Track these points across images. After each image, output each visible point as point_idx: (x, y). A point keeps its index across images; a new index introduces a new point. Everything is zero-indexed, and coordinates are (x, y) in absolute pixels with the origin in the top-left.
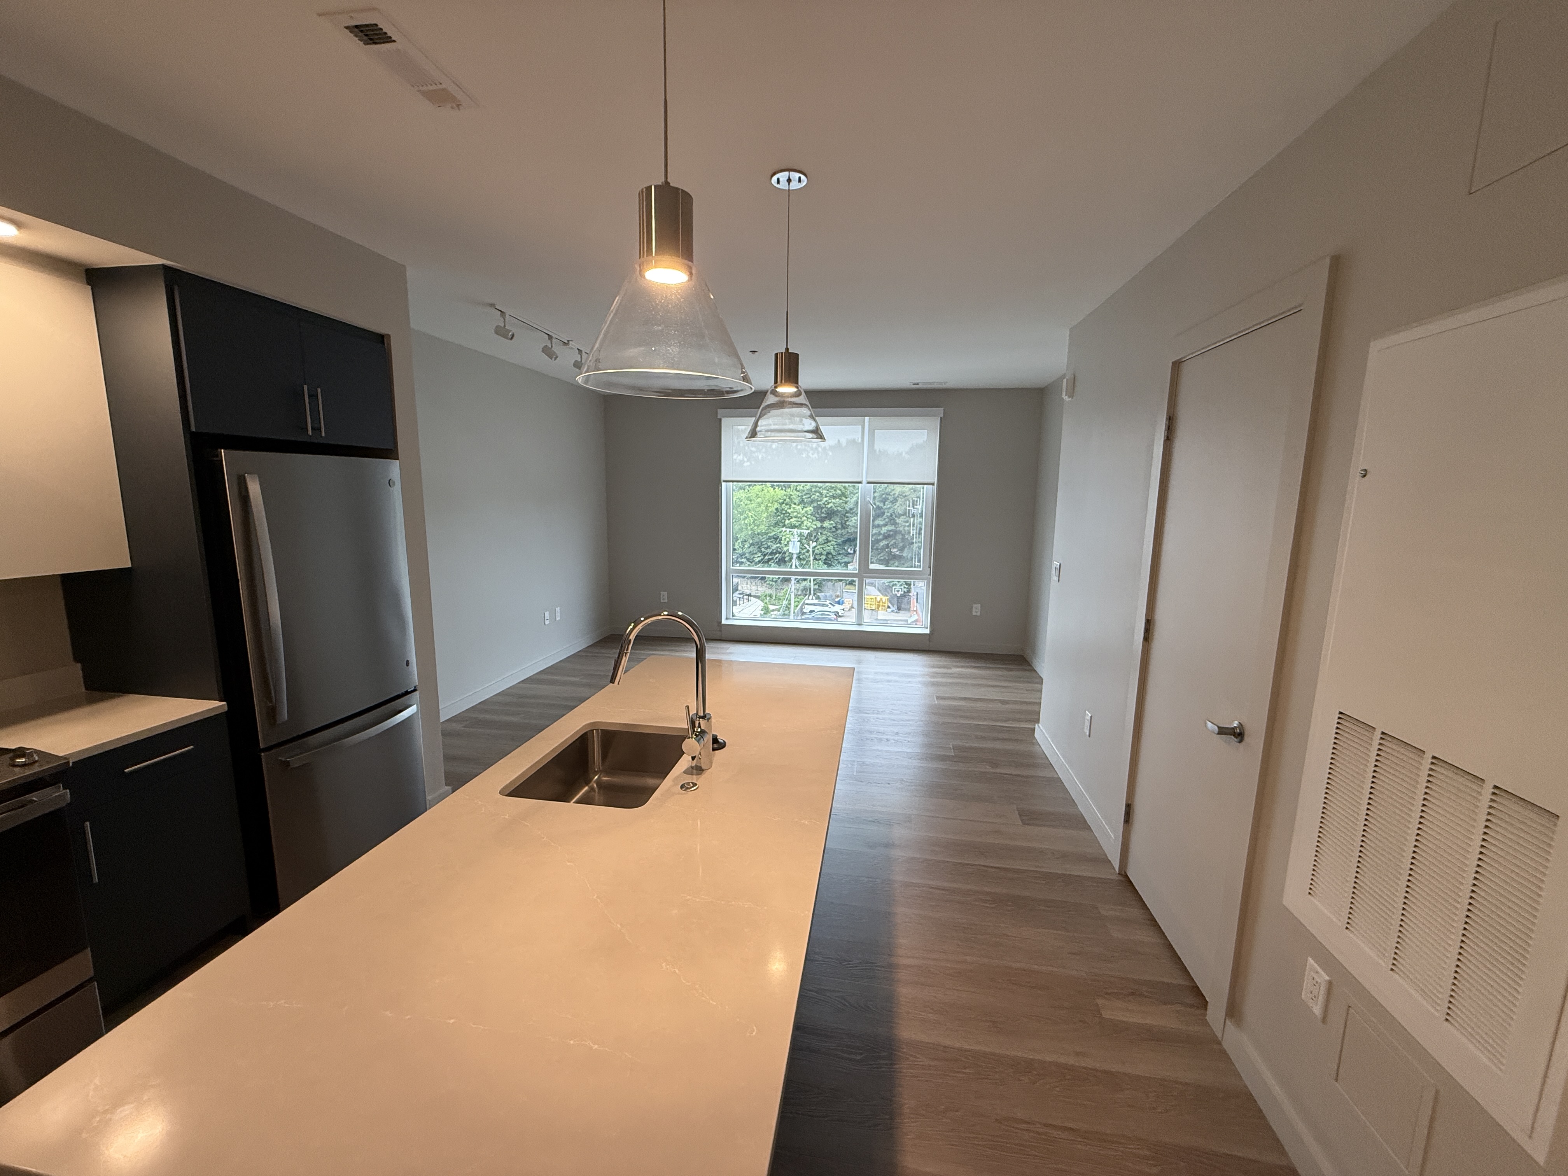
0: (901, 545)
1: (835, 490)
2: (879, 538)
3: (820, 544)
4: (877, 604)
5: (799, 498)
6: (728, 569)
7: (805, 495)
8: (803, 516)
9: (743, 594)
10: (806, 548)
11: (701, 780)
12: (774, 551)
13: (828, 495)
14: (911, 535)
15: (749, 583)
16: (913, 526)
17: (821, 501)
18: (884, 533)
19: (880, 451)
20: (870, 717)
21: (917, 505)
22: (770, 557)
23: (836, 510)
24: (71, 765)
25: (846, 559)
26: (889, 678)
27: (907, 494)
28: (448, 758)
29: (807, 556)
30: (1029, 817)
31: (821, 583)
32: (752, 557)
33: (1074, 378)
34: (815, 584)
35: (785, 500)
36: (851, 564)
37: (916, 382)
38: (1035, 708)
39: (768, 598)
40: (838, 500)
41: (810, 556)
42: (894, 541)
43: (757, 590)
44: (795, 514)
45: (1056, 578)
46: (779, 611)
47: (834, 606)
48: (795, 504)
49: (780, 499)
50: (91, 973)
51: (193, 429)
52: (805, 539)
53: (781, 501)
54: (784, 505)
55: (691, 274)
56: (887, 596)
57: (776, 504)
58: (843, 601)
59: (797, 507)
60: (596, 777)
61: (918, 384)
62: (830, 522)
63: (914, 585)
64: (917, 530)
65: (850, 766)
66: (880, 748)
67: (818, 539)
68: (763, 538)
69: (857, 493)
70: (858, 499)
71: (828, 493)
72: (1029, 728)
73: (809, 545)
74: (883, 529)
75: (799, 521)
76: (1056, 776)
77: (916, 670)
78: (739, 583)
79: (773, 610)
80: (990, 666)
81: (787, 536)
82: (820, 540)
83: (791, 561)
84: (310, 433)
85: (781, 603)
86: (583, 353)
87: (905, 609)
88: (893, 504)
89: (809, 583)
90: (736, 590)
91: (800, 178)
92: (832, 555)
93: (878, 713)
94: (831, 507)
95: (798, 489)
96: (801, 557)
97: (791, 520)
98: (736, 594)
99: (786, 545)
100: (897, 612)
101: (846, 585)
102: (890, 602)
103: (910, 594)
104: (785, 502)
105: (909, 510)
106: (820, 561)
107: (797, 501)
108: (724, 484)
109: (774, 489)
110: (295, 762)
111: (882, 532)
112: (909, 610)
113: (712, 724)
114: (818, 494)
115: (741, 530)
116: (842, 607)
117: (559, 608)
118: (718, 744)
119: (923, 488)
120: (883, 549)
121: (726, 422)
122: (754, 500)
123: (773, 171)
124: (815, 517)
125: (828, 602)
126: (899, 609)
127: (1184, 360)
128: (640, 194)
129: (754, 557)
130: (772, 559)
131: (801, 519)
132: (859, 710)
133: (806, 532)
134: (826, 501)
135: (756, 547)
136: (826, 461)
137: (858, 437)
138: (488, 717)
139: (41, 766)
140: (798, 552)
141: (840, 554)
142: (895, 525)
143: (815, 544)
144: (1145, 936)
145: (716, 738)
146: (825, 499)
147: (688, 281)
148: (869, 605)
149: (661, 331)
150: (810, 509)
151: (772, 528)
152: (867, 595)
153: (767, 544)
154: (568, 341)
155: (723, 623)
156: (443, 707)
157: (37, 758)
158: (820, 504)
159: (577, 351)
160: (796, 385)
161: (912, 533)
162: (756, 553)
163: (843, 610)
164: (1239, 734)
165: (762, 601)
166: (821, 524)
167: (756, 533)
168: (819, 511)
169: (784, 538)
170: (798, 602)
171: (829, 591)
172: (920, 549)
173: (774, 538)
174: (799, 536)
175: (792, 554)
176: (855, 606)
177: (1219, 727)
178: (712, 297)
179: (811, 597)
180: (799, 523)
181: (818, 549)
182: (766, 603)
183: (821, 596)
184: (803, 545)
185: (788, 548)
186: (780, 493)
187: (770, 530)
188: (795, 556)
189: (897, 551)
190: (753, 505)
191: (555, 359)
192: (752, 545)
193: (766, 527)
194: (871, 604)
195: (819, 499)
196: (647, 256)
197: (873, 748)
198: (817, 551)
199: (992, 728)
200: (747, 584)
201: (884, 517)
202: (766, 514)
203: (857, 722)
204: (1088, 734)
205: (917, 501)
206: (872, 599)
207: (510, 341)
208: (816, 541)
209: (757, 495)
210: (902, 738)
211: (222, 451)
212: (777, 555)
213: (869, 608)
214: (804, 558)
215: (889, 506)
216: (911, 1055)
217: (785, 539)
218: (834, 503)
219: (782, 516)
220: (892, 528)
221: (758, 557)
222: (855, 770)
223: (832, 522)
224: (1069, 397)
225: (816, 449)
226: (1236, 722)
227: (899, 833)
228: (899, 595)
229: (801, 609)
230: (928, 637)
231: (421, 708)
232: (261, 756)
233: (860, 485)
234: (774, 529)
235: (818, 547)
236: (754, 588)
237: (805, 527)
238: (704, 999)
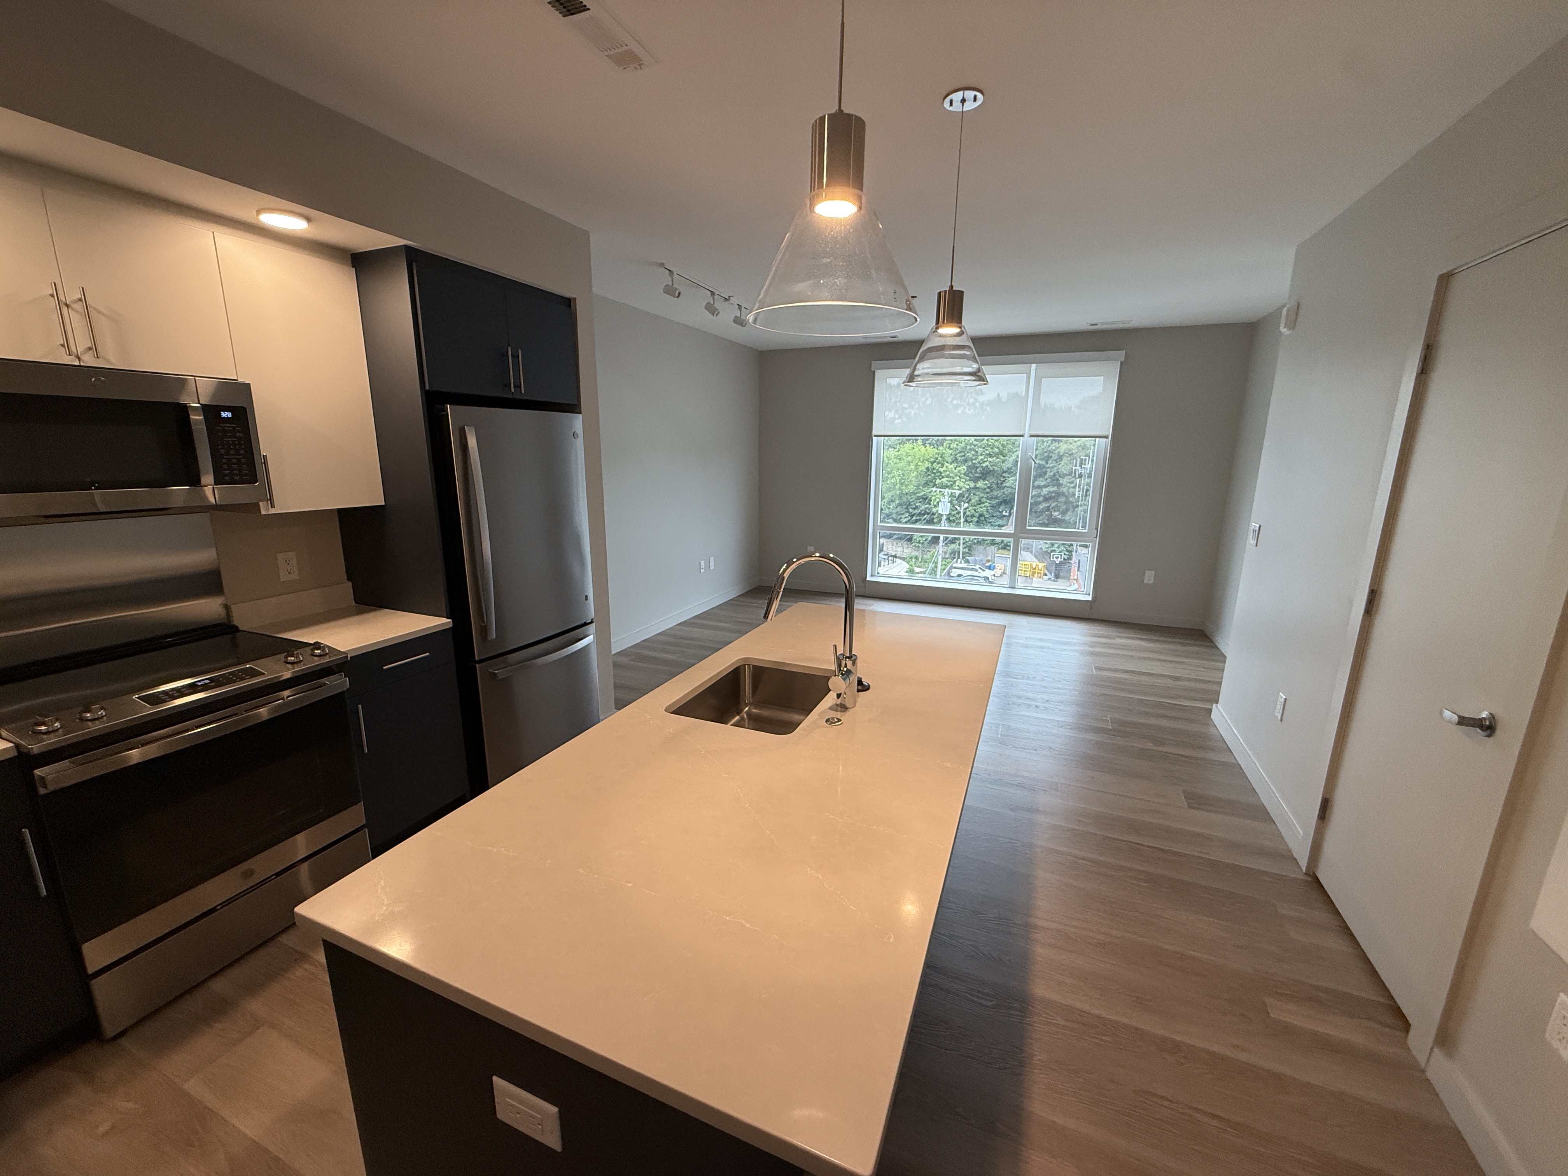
0: (1064, 507)
1: (992, 448)
2: (1038, 500)
3: (972, 506)
4: (1032, 570)
5: (952, 457)
6: (876, 526)
7: (959, 453)
8: (956, 476)
9: (888, 555)
10: (956, 509)
11: (845, 717)
12: (923, 512)
13: (984, 453)
14: (1076, 497)
15: (895, 544)
16: (1079, 487)
17: (975, 459)
18: (1045, 494)
19: (1045, 405)
20: (1018, 682)
21: (1085, 465)
22: (918, 518)
23: (992, 469)
24: (349, 659)
25: (1000, 522)
26: (1042, 644)
27: (1074, 451)
28: (616, 687)
29: (957, 518)
30: (1196, 801)
31: (970, 547)
32: (899, 517)
33: (1298, 306)
34: (965, 548)
35: (937, 459)
36: (1006, 527)
37: (1095, 322)
38: (1215, 687)
39: (914, 560)
40: (995, 458)
41: (960, 517)
42: (1056, 503)
43: (903, 552)
44: (948, 473)
45: (1254, 542)
46: (925, 574)
47: (984, 571)
48: (947, 462)
49: (931, 457)
50: (364, 822)
51: (427, 388)
52: (956, 500)
53: (932, 460)
54: (935, 464)
55: (860, 208)
56: (1044, 563)
57: (927, 462)
58: (994, 566)
59: (951, 466)
60: (747, 709)
61: (1096, 325)
62: (985, 483)
63: (1076, 552)
64: (1083, 491)
65: (994, 728)
66: (1027, 714)
67: (970, 500)
68: (912, 498)
69: (1016, 451)
70: (1018, 457)
71: (984, 452)
72: (1203, 708)
73: (960, 506)
74: (1044, 490)
75: (951, 481)
76: (1234, 761)
77: (1074, 639)
78: (885, 543)
79: (918, 573)
80: (1161, 639)
81: (937, 496)
82: (973, 501)
83: (940, 522)
84: (513, 390)
85: (927, 566)
86: (743, 308)
87: (1064, 578)
88: (1057, 462)
89: (958, 546)
90: (881, 550)
91: (975, 97)
92: (985, 518)
93: (1028, 678)
94: (987, 466)
95: (951, 447)
96: (951, 519)
97: (942, 480)
98: (881, 555)
99: (935, 506)
100: (1054, 581)
101: (999, 549)
102: (1048, 570)
103: (1071, 562)
104: (937, 461)
105: (1075, 470)
106: (971, 523)
107: (949, 460)
108: (874, 439)
109: (926, 447)
110: (501, 673)
111: (1043, 494)
112: (1068, 579)
113: (858, 668)
114: (973, 452)
115: (889, 490)
116: (993, 572)
117: (713, 558)
118: (862, 687)
119: (1095, 440)
120: (1042, 512)
121: (879, 374)
122: (903, 459)
123: (947, 93)
124: (969, 476)
125: (977, 567)
126: (1057, 577)
127: (1456, 271)
128: (814, 127)
129: (901, 518)
130: (920, 520)
131: (953, 478)
132: (1007, 675)
133: (958, 492)
134: (982, 459)
135: (905, 507)
136: (983, 417)
137: (1022, 390)
138: (651, 653)
139: (330, 657)
140: (948, 513)
141: (993, 516)
142: (1058, 486)
143: (966, 505)
144: (1335, 943)
145: (861, 680)
146: (981, 458)
147: (858, 211)
148: (1023, 572)
149: (831, 262)
150: (963, 468)
151: (921, 487)
152: (1022, 561)
153: (915, 504)
154: (729, 297)
155: (868, 579)
156: (615, 640)
157: (327, 651)
158: (975, 463)
159: (737, 306)
160: (959, 325)
161: (1077, 495)
162: (903, 514)
163: (994, 575)
164: (1488, 727)
165: (908, 562)
166: (974, 484)
167: (904, 492)
168: (973, 471)
169: (933, 498)
170: (945, 565)
171: (979, 554)
172: (1085, 511)
173: (922, 498)
174: (950, 497)
175: (942, 515)
176: (1008, 571)
177: (1459, 717)
178: (881, 226)
179: (959, 560)
180: (951, 483)
181: (969, 511)
182: (911, 565)
183: (970, 560)
184: (954, 506)
185: (937, 509)
186: (931, 451)
187: (919, 490)
188: (944, 517)
189: (1059, 515)
190: (901, 464)
191: (717, 315)
192: (900, 504)
193: (915, 486)
194: (1025, 571)
195: (974, 458)
196: (818, 189)
197: (1020, 713)
198: (968, 513)
199: (1159, 705)
200: (893, 545)
201: (1046, 477)
202: (915, 473)
203: (1004, 685)
204: (1279, 718)
205: (1085, 460)
206: (1026, 565)
207: (676, 299)
208: (968, 503)
209: (907, 453)
210: (1052, 706)
211: (448, 406)
212: (925, 516)
213: (1023, 575)
214: (954, 520)
215: (1051, 465)
216: (1046, 1013)
217: (935, 499)
218: (990, 462)
219: (933, 475)
220: (1055, 489)
221: (906, 517)
222: (1000, 732)
223: (987, 482)
224: (1289, 329)
225: (973, 404)
226: (1486, 713)
227: (1044, 800)
228: (1058, 562)
229: (949, 573)
230: (1089, 604)
231: (597, 638)
232: (476, 666)
233: (1021, 438)
234: (924, 489)
235: (970, 508)
236: (900, 549)
237: (957, 488)
238: (844, 903)
